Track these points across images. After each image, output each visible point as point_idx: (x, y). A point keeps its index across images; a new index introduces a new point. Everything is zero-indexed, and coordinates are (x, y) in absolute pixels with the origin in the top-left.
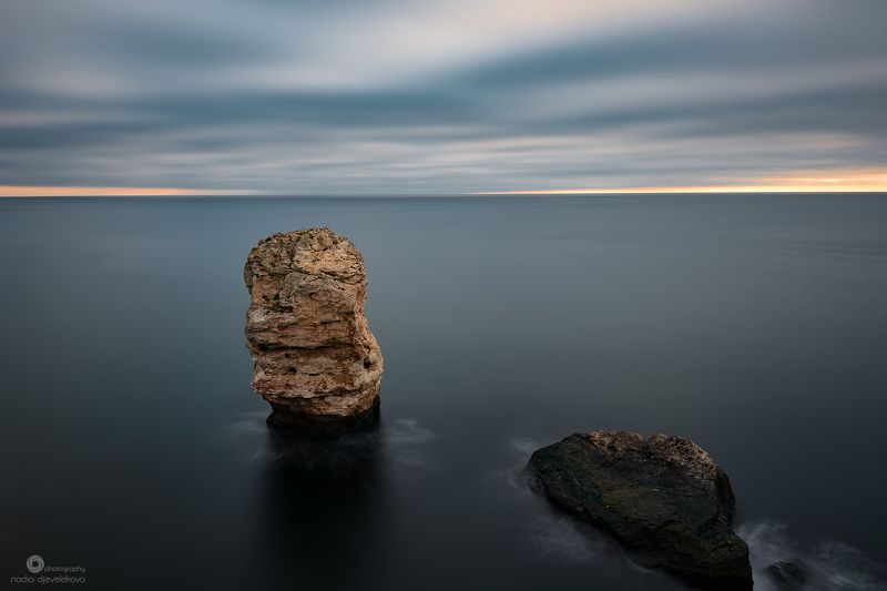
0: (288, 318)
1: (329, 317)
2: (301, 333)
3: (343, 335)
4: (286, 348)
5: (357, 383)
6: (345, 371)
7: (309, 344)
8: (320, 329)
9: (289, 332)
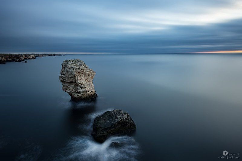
0: (64, 76)
1: (70, 76)
2: (67, 79)
3: (74, 80)
4: (65, 82)
5: (79, 91)
6: (76, 88)
7: (68, 81)
8: (70, 79)
9: (65, 79)
